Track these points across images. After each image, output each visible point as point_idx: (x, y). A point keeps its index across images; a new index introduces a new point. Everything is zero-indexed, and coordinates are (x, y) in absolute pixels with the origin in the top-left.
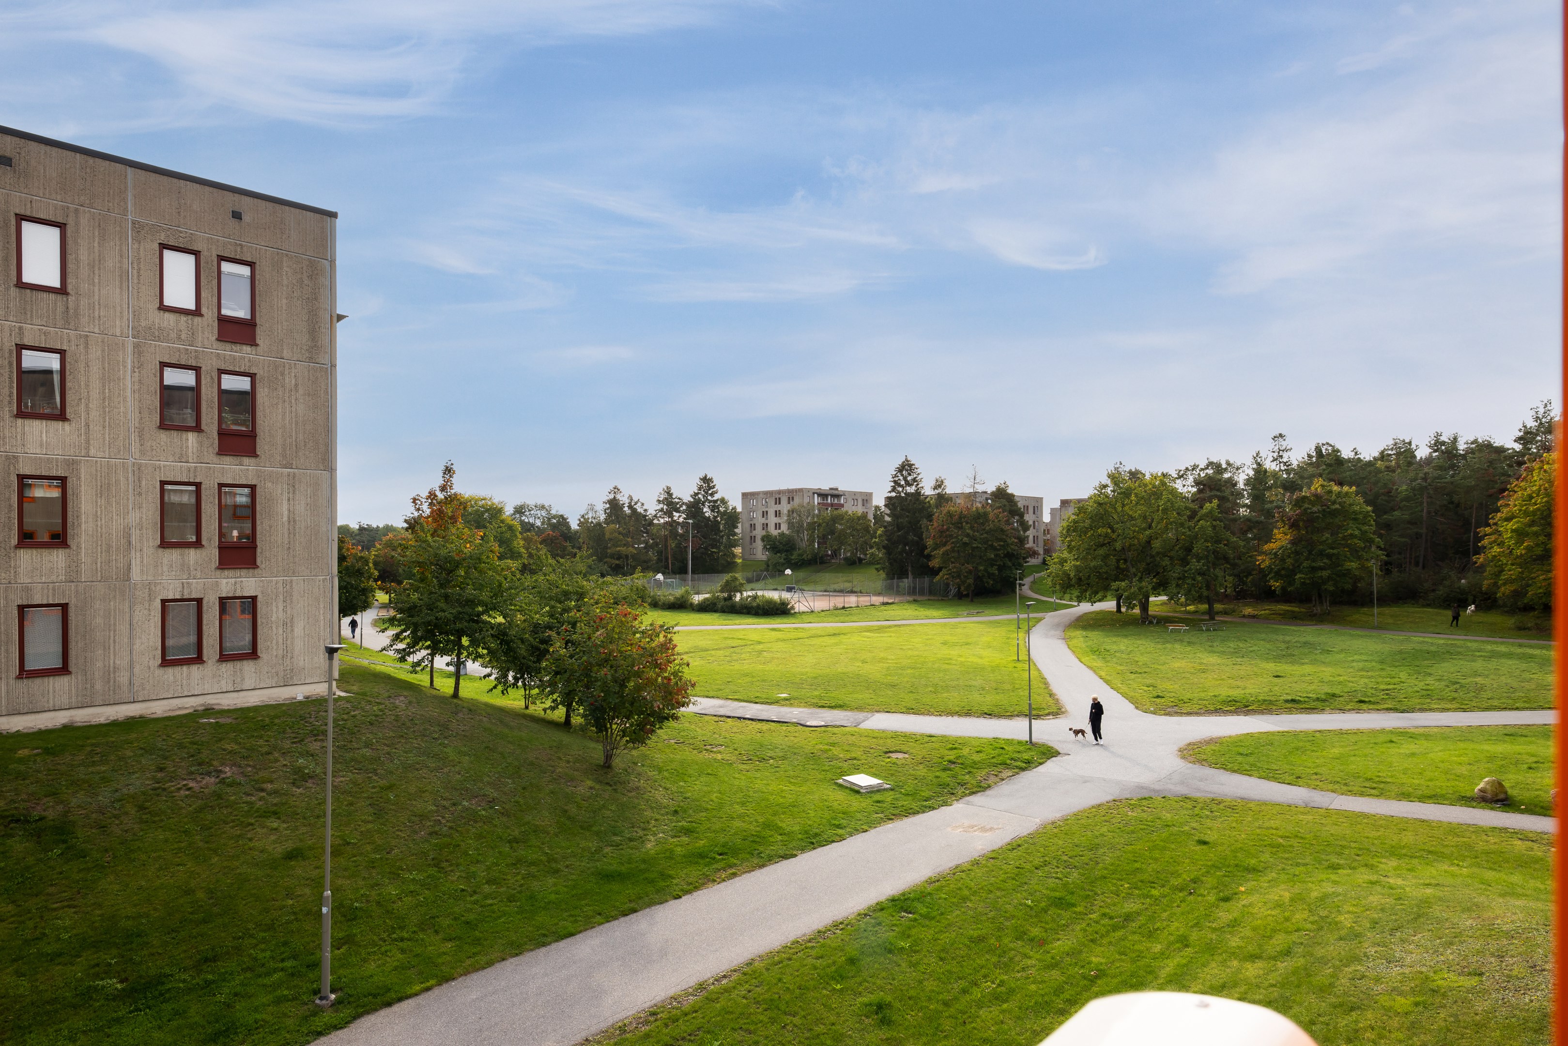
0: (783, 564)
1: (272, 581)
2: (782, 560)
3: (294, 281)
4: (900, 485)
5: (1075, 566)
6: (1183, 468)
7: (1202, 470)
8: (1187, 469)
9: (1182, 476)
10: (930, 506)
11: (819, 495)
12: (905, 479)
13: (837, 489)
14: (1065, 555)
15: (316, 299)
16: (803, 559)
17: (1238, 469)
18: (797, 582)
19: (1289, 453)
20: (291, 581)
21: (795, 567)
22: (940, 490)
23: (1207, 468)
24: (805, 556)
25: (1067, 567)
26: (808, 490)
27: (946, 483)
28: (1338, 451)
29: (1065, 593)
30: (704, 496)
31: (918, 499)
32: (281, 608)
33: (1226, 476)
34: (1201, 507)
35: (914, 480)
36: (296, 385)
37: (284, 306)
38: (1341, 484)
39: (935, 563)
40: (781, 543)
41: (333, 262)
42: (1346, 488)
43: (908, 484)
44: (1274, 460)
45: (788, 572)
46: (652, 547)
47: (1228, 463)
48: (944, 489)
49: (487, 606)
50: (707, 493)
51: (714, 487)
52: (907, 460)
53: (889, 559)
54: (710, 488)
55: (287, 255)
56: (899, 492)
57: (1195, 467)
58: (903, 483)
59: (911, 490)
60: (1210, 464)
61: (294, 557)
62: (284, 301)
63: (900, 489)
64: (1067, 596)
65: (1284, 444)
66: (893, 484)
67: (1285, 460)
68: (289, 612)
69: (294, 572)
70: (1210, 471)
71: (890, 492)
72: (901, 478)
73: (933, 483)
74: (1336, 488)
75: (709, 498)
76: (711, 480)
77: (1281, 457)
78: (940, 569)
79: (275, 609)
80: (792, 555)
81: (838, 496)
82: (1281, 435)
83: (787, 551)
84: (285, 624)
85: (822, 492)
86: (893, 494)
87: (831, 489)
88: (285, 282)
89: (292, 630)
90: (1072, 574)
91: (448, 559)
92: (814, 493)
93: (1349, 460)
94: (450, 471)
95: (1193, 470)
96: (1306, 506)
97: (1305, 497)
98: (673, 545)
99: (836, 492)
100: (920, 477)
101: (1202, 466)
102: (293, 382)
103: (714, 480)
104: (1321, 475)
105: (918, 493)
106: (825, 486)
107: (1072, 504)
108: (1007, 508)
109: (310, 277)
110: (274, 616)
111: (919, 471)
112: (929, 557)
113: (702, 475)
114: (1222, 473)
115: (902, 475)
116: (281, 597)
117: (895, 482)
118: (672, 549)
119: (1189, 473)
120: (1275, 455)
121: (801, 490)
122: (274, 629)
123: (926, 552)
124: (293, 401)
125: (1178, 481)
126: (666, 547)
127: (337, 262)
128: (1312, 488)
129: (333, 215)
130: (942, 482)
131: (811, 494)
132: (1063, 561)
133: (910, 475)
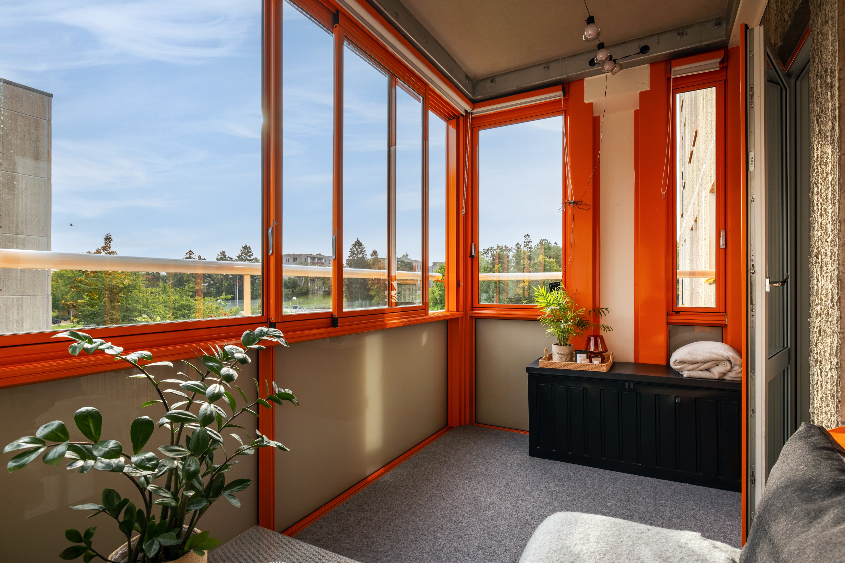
0: (291, 294)
1: (10, 298)
2: (290, 292)
3: (25, 131)
4: (354, 254)
5: (440, 294)
6: (487, 249)
7: (495, 250)
8: (488, 249)
9: (486, 252)
10: (370, 264)
11: (311, 258)
12: (357, 250)
13: (320, 255)
14: (435, 288)
15: (39, 141)
16: (302, 292)
17: (510, 250)
18: (299, 304)
19: (531, 243)
20: (22, 298)
21: (298, 295)
22: (375, 256)
23: (497, 249)
24: (303, 290)
25: (436, 294)
26: (305, 255)
27: (378, 253)
28: (550, 243)
29: (434, 307)
30: (245, 257)
31: (363, 261)
32: (15, 313)
33: (505, 253)
34: (494, 267)
35: (362, 251)
36: (26, 188)
37: (18, 144)
38: (550, 258)
39: (372, 293)
40: (289, 283)
41: (49, 122)
42: (552, 260)
43: (359, 253)
44: (525, 246)
45: (294, 298)
46: (213, 285)
47: (505, 246)
48: (377, 256)
49: (140, 312)
50: (247, 255)
51: (251, 252)
52: (358, 240)
53: (349, 291)
54: (249, 253)
55: (20, 115)
56: (354, 257)
57: (492, 248)
58: (356, 252)
59: (360, 256)
60: (498, 247)
61: (24, 284)
62: (19, 141)
63: (354, 255)
64: (436, 308)
65: (529, 239)
66: (350, 253)
67: (529, 246)
68: (20, 315)
69: (24, 293)
70: (498, 251)
71: (349, 257)
72: (355, 250)
73: (371, 253)
74: (548, 260)
75: (248, 258)
76: (249, 248)
77: (528, 245)
78: (375, 296)
79: (11, 314)
80: (296, 289)
81: (321, 259)
82: (528, 235)
83: (293, 287)
84: (18, 322)
85: (312, 256)
86: (351, 258)
87: (317, 255)
88: (19, 130)
89: (23, 326)
90: (438, 298)
91: (116, 287)
92: (308, 257)
93: (554, 247)
94: (109, 239)
95: (491, 249)
96: (536, 267)
97: (536, 263)
98: (226, 284)
99: (319, 256)
100: (365, 249)
101: (495, 248)
102: (24, 186)
103: (251, 248)
104: (542, 254)
105: (363, 258)
106: (314, 253)
107: (438, 264)
108: (408, 266)
109: (36, 129)
110: (11, 318)
111: (364, 246)
112: (369, 290)
113: (244, 245)
114: (503, 252)
115: (356, 248)
116: (16, 307)
117: (352, 252)
118: (225, 286)
119: (489, 251)
120: (526, 244)
121: (301, 255)
122: (11, 325)
123: (368, 287)
124: (24, 197)
125: (484, 255)
126: (222, 284)
127: (52, 122)
128: (539, 259)
129: (51, 96)
130: (376, 252)
131: (306, 257)
132: (434, 292)
133: (359, 248)
